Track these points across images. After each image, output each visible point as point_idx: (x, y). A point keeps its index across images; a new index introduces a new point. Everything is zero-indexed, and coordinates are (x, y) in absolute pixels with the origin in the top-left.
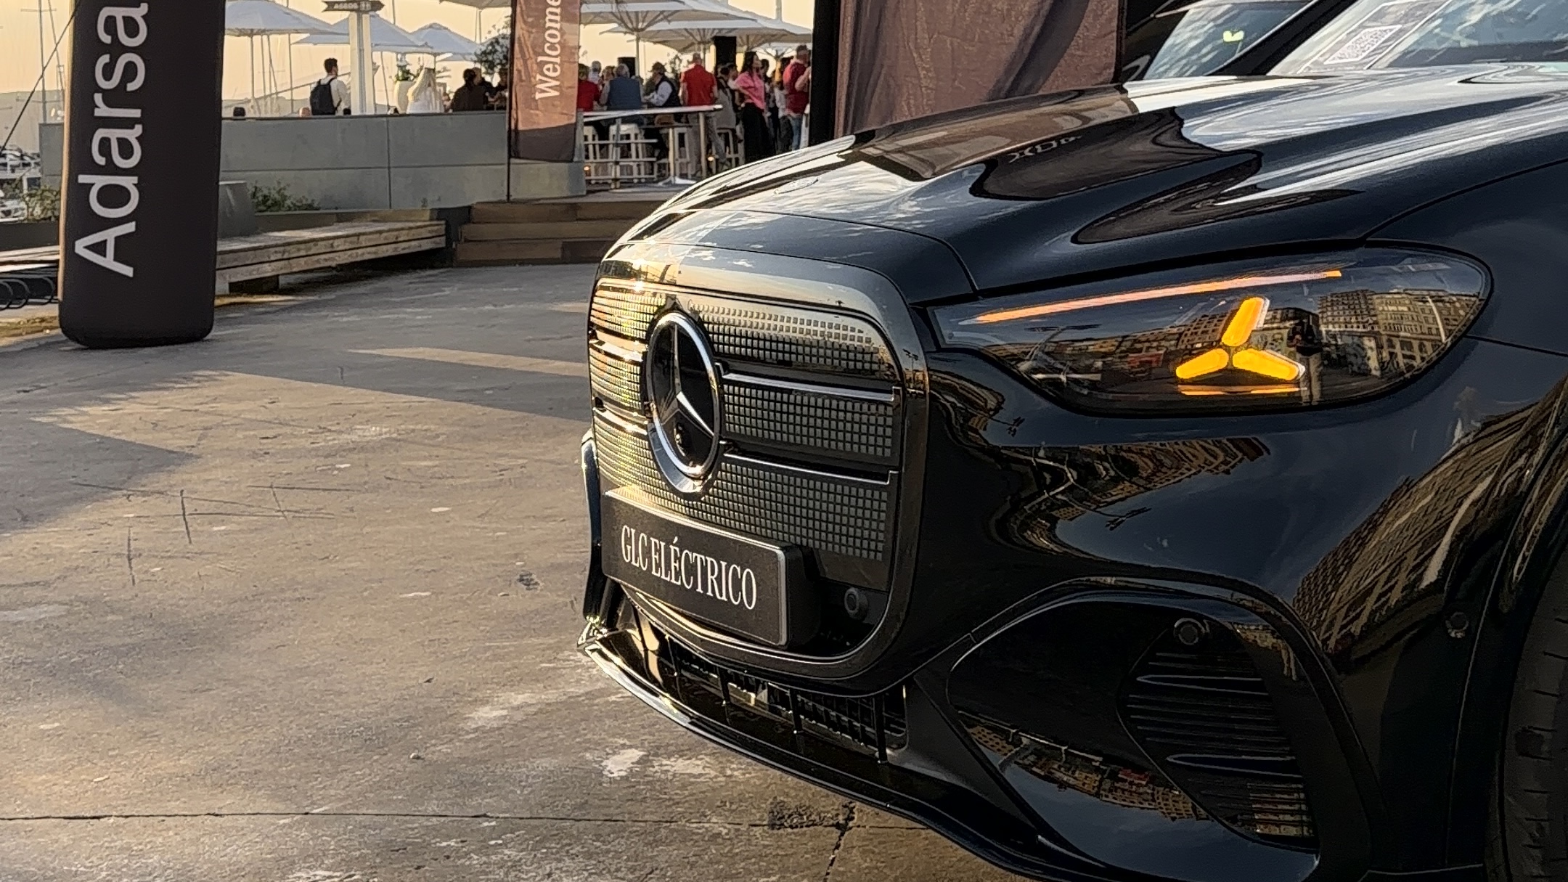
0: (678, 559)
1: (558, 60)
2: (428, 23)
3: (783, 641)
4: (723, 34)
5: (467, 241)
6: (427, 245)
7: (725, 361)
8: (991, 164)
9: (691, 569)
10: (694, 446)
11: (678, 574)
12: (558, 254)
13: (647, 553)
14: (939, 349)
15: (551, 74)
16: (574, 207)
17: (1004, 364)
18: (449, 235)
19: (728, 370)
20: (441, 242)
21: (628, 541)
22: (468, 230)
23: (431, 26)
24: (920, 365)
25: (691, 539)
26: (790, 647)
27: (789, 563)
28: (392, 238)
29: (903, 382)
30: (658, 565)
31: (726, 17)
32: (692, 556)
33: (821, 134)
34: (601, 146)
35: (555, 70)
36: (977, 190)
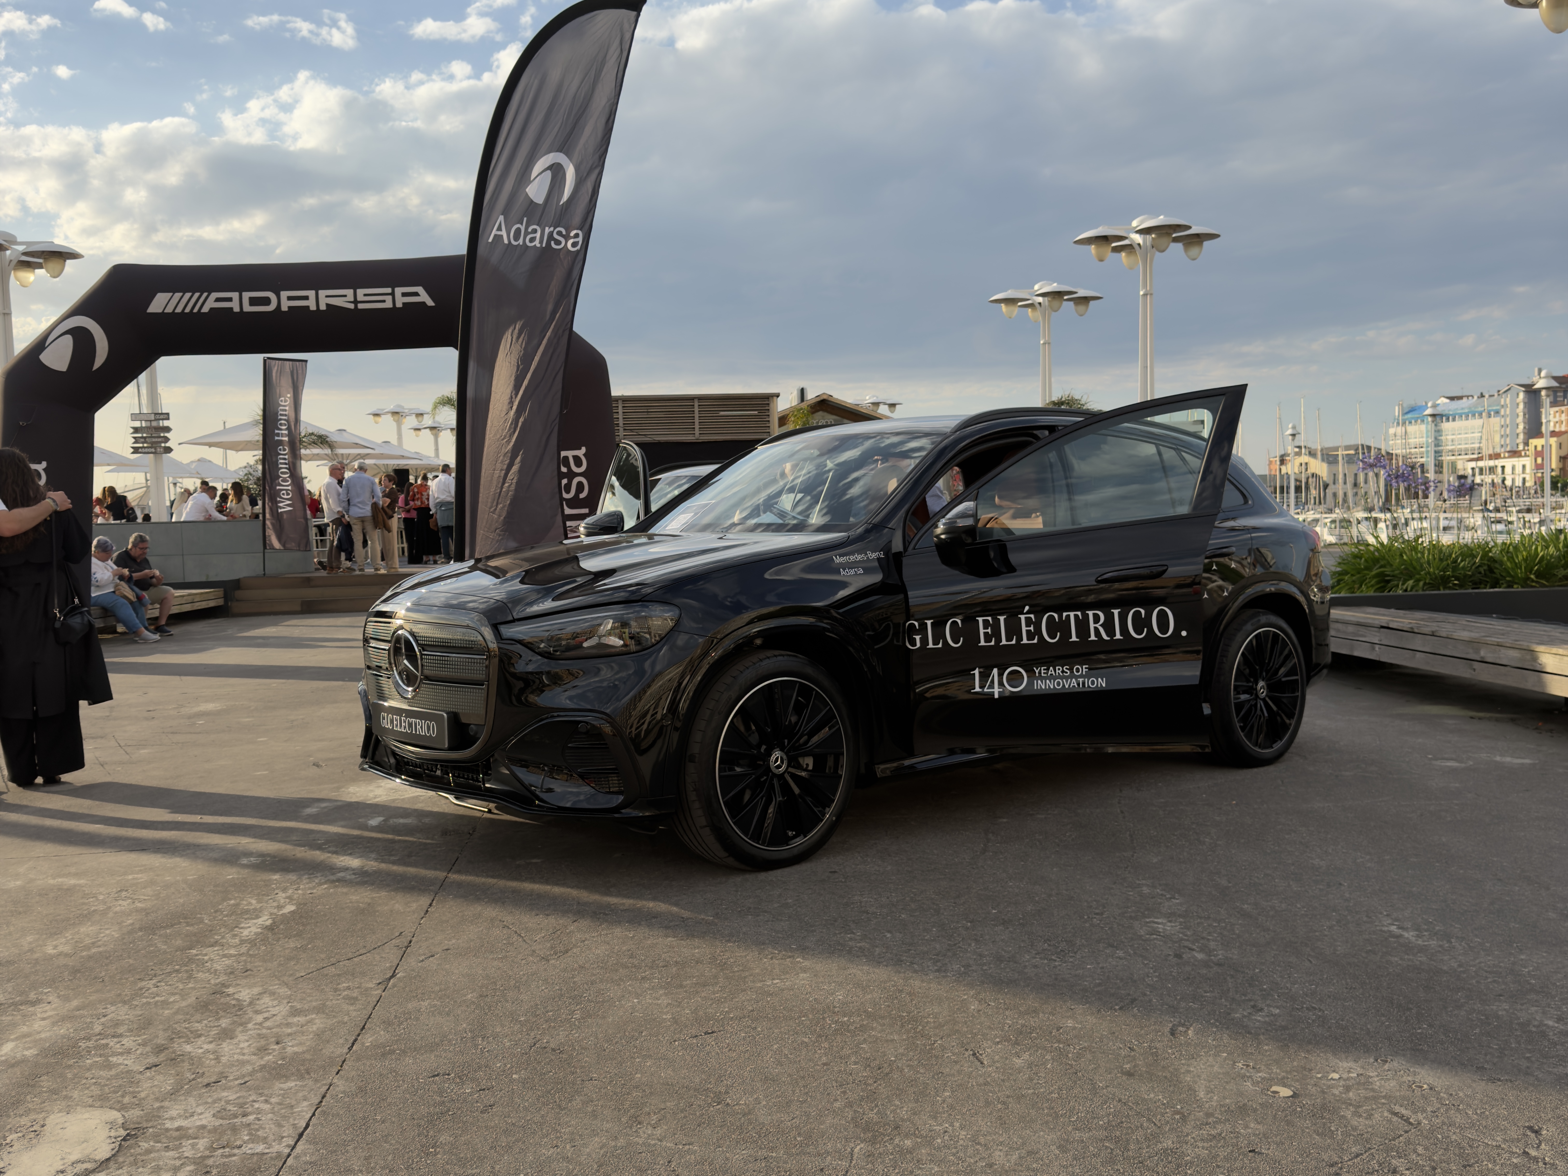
0: (405, 722)
1: (290, 488)
2: (197, 458)
3: (446, 746)
4: (401, 468)
5: (237, 600)
6: (212, 604)
7: (423, 647)
8: (527, 572)
9: (410, 725)
10: (410, 679)
11: (405, 727)
12: (298, 608)
13: (392, 722)
14: (502, 639)
15: (285, 497)
16: (308, 580)
17: (528, 645)
18: (226, 597)
19: (424, 650)
20: (220, 602)
21: (384, 718)
22: (239, 594)
23: (199, 460)
24: (495, 645)
25: (409, 714)
26: (450, 749)
27: (448, 718)
28: (190, 599)
29: (489, 650)
30: (397, 726)
31: (403, 457)
32: (410, 720)
33: (460, 558)
34: (321, 540)
35: (288, 494)
36: (522, 582)
